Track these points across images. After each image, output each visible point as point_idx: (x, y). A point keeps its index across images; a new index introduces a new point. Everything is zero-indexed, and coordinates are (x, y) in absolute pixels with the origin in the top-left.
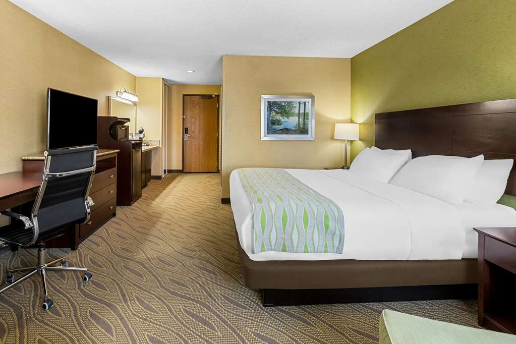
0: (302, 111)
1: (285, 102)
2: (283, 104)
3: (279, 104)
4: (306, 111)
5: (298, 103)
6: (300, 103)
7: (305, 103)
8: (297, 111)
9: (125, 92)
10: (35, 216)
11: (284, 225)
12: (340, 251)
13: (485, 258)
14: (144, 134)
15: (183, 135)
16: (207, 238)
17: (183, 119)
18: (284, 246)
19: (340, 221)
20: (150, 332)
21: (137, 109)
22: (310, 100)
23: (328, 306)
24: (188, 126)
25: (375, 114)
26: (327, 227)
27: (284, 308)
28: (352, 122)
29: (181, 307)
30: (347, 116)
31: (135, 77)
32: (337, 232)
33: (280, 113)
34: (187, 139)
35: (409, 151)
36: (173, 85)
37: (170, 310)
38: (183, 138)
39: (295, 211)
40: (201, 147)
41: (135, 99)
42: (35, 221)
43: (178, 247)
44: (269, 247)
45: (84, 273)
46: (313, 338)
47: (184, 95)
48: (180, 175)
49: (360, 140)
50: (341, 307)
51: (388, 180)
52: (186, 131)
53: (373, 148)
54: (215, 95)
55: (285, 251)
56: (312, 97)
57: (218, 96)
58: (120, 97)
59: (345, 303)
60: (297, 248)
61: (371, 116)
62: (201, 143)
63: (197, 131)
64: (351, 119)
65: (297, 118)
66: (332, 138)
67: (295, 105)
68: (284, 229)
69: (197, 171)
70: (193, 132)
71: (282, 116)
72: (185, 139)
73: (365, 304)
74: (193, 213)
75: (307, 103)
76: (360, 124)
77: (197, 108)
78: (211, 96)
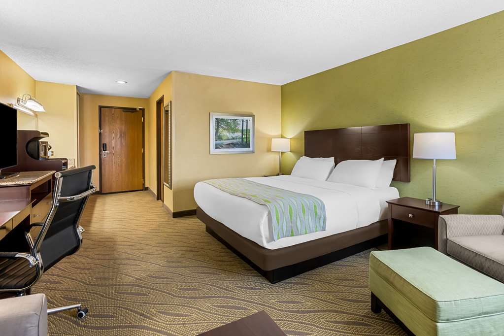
0: (245, 128)
1: (231, 120)
2: (229, 121)
3: (226, 122)
4: (248, 128)
5: (241, 121)
6: (243, 120)
7: (247, 120)
8: (241, 128)
9: (30, 99)
10: (38, 252)
11: (291, 216)
12: (324, 229)
13: (393, 217)
14: (53, 152)
15: (100, 151)
16: (184, 249)
17: (100, 134)
18: (292, 232)
19: (323, 208)
20: (197, 330)
21: (38, 120)
22: (251, 118)
23: (313, 271)
24: (106, 141)
25: (305, 132)
26: (316, 214)
27: (287, 281)
28: (282, 137)
29: (209, 305)
30: (279, 133)
31: (35, 81)
32: (322, 216)
33: (227, 130)
34: (105, 156)
35: (333, 159)
36: (86, 94)
37: (200, 310)
38: (100, 155)
39: (296, 205)
40: (124, 165)
41: (40, 109)
42: (39, 256)
43: (162, 262)
44: (282, 235)
45: (79, 309)
46: (317, 291)
47: (101, 108)
48: (99, 196)
49: (291, 152)
50: (321, 269)
51: (325, 179)
52: (103, 147)
53: (304, 157)
54: (140, 109)
55: (293, 236)
56: (253, 116)
57: (143, 110)
58: (23, 106)
59: (321, 266)
60: (301, 231)
61: (301, 133)
62: (124, 160)
63: (119, 147)
64: (282, 135)
65: (240, 134)
66: (269, 150)
67: (239, 123)
68: (291, 219)
69: (119, 191)
70: (113, 148)
71: (228, 132)
72: (103, 156)
73: (333, 263)
74: (149, 231)
75: (248, 121)
76: (290, 139)
77: (118, 121)
78: (135, 109)
